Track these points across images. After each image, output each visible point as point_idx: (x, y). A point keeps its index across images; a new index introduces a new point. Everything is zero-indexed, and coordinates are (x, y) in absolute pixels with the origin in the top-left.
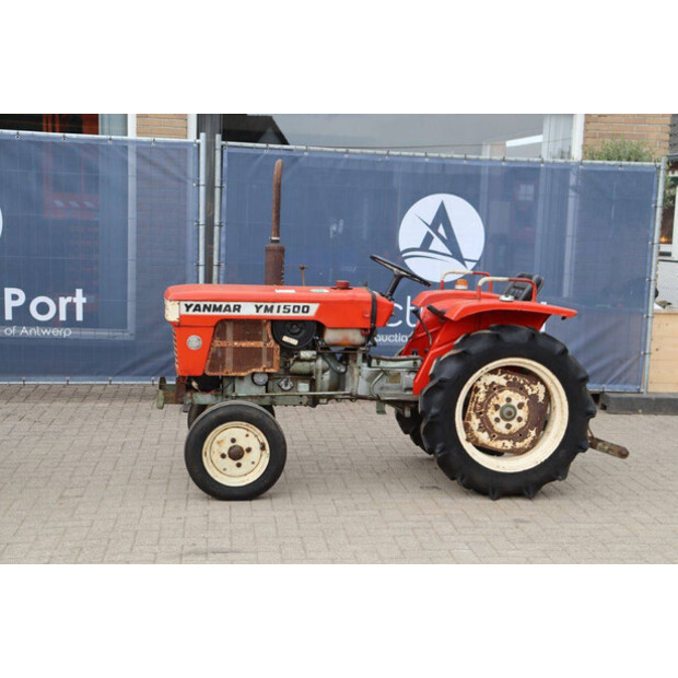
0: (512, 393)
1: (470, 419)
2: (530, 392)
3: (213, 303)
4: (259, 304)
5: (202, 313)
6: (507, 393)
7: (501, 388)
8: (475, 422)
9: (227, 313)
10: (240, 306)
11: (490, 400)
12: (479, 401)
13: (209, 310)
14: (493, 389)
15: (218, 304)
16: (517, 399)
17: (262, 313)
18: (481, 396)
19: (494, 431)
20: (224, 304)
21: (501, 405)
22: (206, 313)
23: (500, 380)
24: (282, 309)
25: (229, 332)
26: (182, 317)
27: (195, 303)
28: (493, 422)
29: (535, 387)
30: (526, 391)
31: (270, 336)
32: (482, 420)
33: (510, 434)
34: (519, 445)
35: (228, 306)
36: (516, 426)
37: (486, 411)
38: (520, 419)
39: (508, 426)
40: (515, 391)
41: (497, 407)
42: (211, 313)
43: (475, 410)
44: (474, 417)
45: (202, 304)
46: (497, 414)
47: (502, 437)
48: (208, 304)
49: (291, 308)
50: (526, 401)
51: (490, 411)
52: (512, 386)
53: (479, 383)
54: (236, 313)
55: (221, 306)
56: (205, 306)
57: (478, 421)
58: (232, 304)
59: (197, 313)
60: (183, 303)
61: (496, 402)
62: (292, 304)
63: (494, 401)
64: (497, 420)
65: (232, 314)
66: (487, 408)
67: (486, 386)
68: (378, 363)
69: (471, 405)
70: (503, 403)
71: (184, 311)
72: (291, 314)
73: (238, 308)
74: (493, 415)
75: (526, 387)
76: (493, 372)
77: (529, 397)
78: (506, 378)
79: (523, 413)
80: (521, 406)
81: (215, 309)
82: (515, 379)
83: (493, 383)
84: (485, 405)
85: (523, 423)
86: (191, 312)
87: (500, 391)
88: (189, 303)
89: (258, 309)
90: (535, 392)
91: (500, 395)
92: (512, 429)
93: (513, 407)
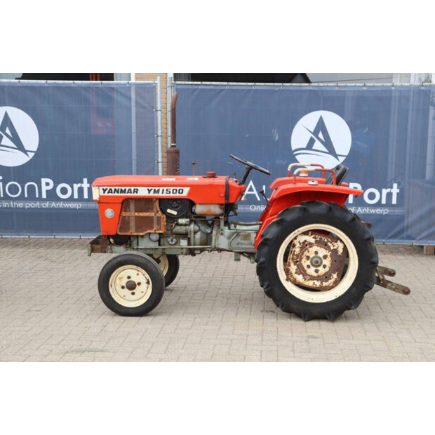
0: (319, 248)
1: (289, 265)
2: (332, 248)
3: (120, 188)
4: (150, 188)
5: (113, 194)
6: (315, 248)
7: (311, 245)
8: (293, 268)
9: (129, 194)
10: (137, 190)
11: (303, 253)
12: (296, 253)
13: (118, 193)
14: (305, 245)
15: (123, 188)
16: (322, 252)
17: (152, 194)
18: (297, 250)
19: (307, 274)
20: (127, 188)
21: (311, 256)
22: (116, 194)
23: (310, 239)
24: (165, 191)
25: (132, 206)
26: (101, 197)
27: (109, 188)
28: (306, 268)
29: (335, 244)
30: (329, 247)
31: (159, 209)
32: (298, 266)
33: (318, 276)
34: (325, 284)
35: (130, 189)
36: (322, 271)
37: (301, 261)
38: (325, 266)
39: (317, 271)
40: (321, 247)
41: (308, 258)
42: (119, 194)
43: (293, 259)
44: (292, 264)
45: (113, 188)
46: (308, 263)
47: (312, 278)
48: (117, 188)
49: (171, 191)
50: (329, 254)
51: (303, 260)
52: (319, 243)
53: (295, 241)
54: (135, 194)
55: (125, 190)
56: (115, 190)
57: (295, 267)
58: (132, 188)
59: (110, 194)
60: (101, 188)
61: (308, 254)
62: (172, 188)
63: (306, 253)
64: (308, 267)
65: (132, 194)
66: (301, 259)
67: (300, 244)
68: (235, 227)
69: (290, 256)
70: (312, 255)
71: (102, 194)
72: (171, 195)
73: (136, 191)
74: (305, 263)
75: (329, 244)
76: (306, 233)
77: (332, 251)
78: (315, 238)
79: (327, 262)
80: (325, 257)
81: (122, 191)
82: (321, 239)
83: (305, 241)
84: (300, 256)
85: (327, 269)
86: (106, 194)
87: (310, 247)
88: (105, 188)
89: (149, 191)
90: (335, 248)
91: (310, 249)
92: (319, 273)
93: (320, 258)
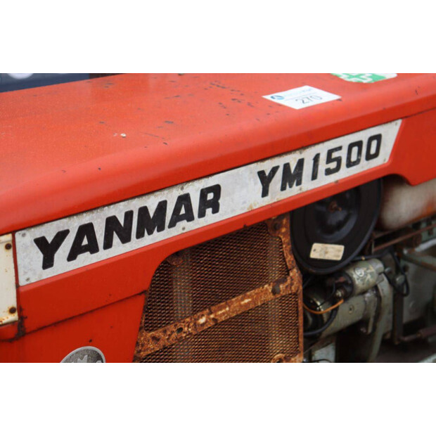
3: (135, 205)
4: (267, 166)
5: (103, 255)
9: (184, 227)
10: (216, 189)
13: (125, 239)
15: (152, 203)
17: (277, 194)
20: (171, 197)
22: (119, 248)
24: (323, 166)
25: (181, 288)
27: (73, 224)
35: (184, 199)
42: (135, 244)
45: (98, 221)
48: (118, 211)
49: (343, 154)
54: (211, 218)
56: (111, 223)
58: (193, 190)
59: (85, 260)
60: (26, 240)
62: (345, 141)
65: (198, 224)
72: (345, 173)
73: (211, 199)
81: (150, 222)
86: (62, 265)
88: (49, 231)
89: (265, 182)
